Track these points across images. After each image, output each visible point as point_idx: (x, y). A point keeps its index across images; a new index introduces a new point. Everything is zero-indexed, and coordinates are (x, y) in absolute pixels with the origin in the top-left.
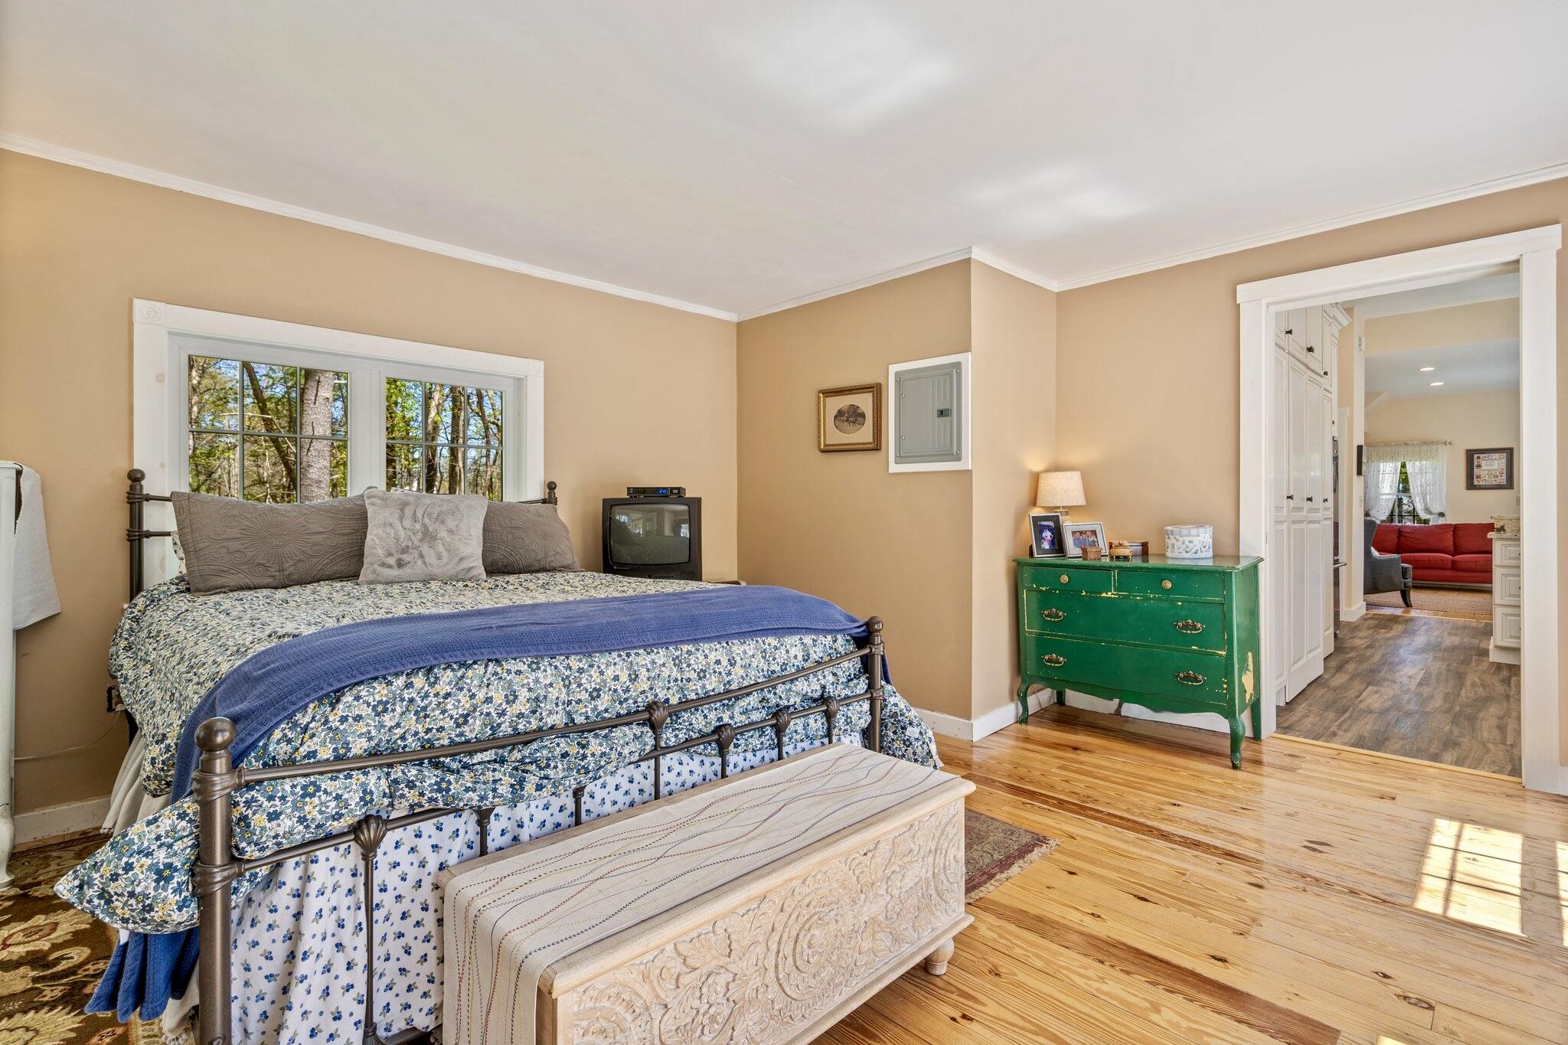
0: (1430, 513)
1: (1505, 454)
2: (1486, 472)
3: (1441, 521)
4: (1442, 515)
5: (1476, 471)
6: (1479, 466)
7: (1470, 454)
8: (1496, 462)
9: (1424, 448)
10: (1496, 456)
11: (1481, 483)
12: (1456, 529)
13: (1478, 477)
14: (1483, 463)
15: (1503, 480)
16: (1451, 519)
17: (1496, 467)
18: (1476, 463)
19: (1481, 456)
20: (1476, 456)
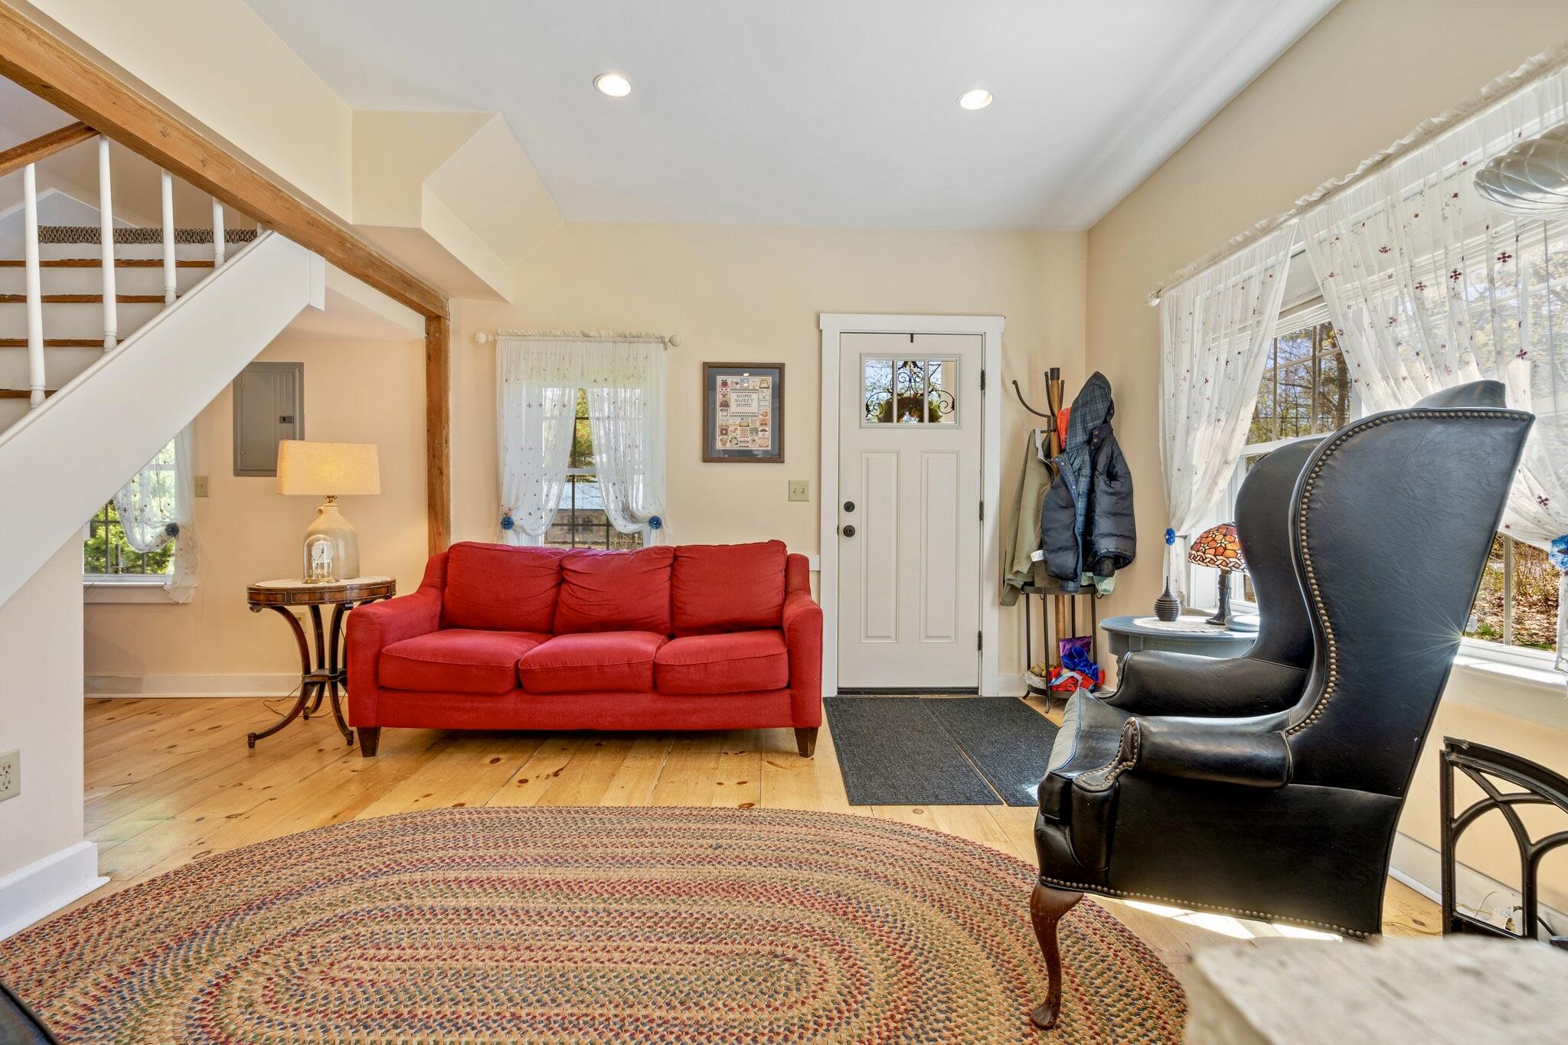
0: (633, 518)
1: (770, 379)
2: (738, 421)
3: (654, 540)
4: (655, 522)
5: (721, 418)
6: (725, 405)
7: (711, 371)
8: (755, 396)
9: (623, 348)
10: (755, 381)
11: (729, 446)
12: (676, 558)
13: (724, 431)
14: (733, 397)
15: (762, 442)
16: (671, 537)
17: (754, 409)
18: (719, 398)
19: (730, 379)
20: (720, 379)
